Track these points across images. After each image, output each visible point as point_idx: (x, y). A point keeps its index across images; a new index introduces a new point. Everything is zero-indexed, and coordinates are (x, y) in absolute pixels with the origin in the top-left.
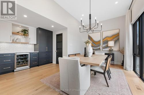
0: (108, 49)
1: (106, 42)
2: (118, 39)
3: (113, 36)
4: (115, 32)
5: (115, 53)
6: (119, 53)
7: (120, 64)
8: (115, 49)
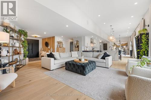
0: (123, 49)
1: (122, 46)
2: (127, 45)
4: (126, 42)
8: (126, 49)
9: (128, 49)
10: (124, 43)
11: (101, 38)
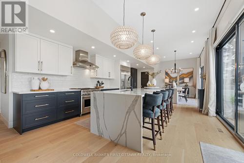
0: (184, 85)
1: (182, 78)
2: (192, 76)
3: (188, 73)
4: (190, 70)
5: (190, 88)
6: (193, 88)
7: (194, 96)
8: (190, 84)
9: (195, 86)
10: (185, 71)
11: (126, 58)
